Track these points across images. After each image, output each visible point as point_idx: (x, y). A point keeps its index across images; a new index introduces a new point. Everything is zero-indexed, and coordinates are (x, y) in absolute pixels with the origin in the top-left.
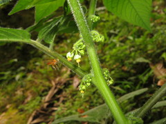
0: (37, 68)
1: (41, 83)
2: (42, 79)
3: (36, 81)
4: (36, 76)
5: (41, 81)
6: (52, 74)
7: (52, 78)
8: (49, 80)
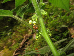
0: (17, 30)
1: (19, 37)
2: (19, 35)
3: (17, 36)
4: (17, 33)
5: (19, 36)
6: (24, 33)
7: (24, 34)
8: (22, 35)
